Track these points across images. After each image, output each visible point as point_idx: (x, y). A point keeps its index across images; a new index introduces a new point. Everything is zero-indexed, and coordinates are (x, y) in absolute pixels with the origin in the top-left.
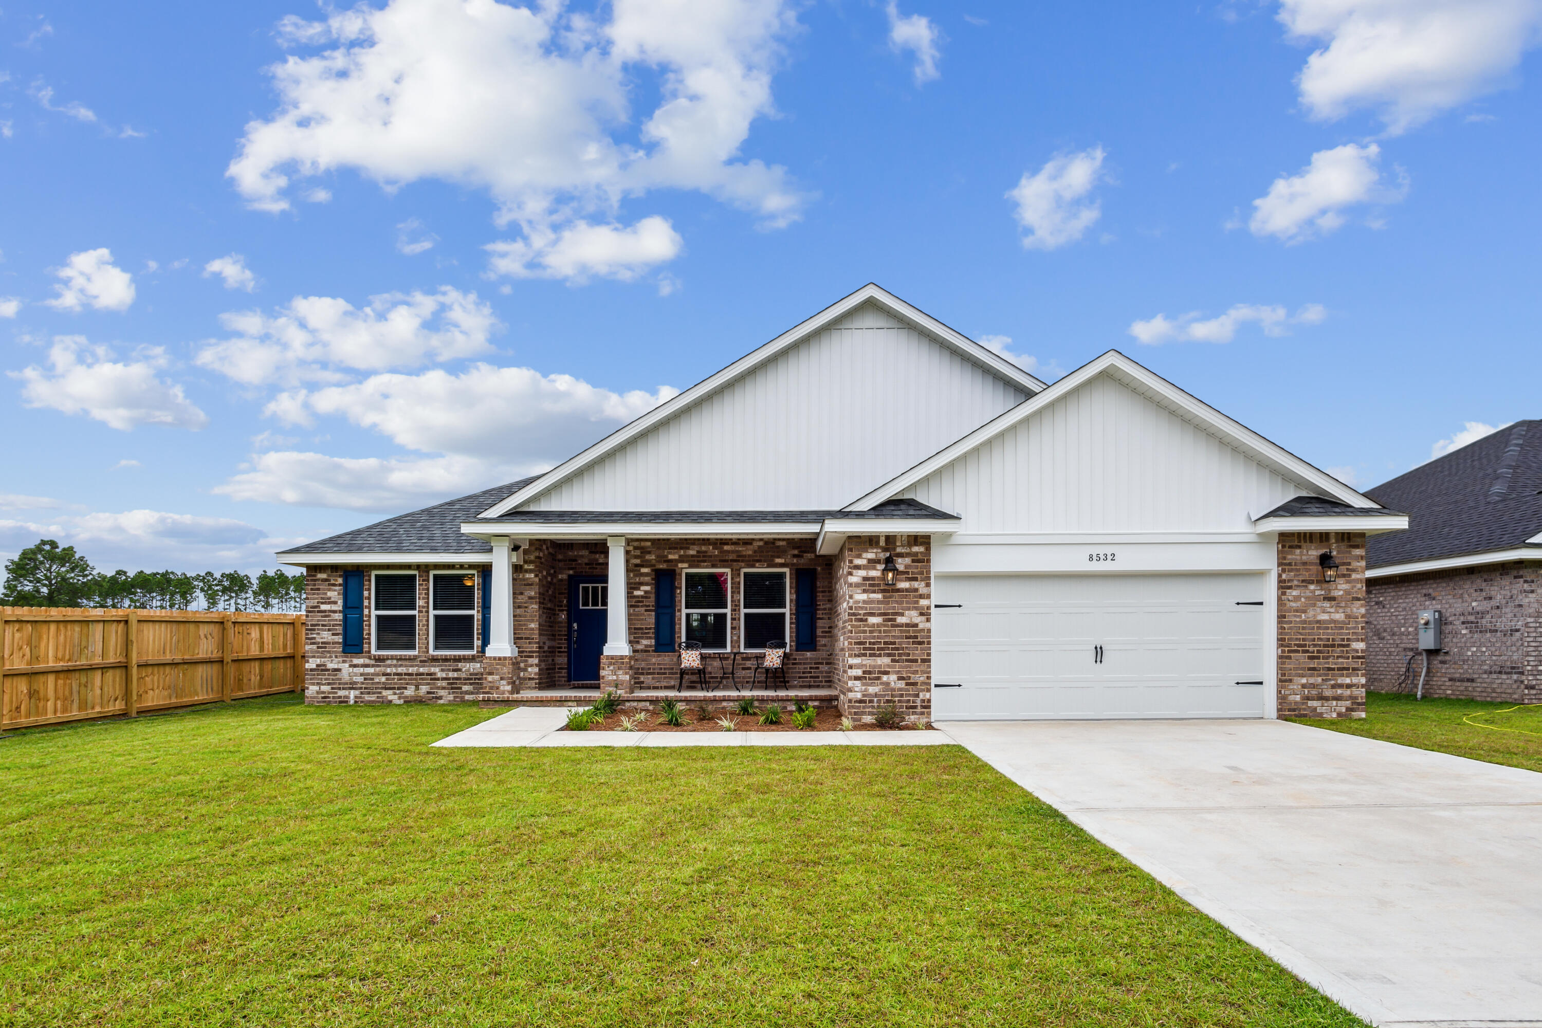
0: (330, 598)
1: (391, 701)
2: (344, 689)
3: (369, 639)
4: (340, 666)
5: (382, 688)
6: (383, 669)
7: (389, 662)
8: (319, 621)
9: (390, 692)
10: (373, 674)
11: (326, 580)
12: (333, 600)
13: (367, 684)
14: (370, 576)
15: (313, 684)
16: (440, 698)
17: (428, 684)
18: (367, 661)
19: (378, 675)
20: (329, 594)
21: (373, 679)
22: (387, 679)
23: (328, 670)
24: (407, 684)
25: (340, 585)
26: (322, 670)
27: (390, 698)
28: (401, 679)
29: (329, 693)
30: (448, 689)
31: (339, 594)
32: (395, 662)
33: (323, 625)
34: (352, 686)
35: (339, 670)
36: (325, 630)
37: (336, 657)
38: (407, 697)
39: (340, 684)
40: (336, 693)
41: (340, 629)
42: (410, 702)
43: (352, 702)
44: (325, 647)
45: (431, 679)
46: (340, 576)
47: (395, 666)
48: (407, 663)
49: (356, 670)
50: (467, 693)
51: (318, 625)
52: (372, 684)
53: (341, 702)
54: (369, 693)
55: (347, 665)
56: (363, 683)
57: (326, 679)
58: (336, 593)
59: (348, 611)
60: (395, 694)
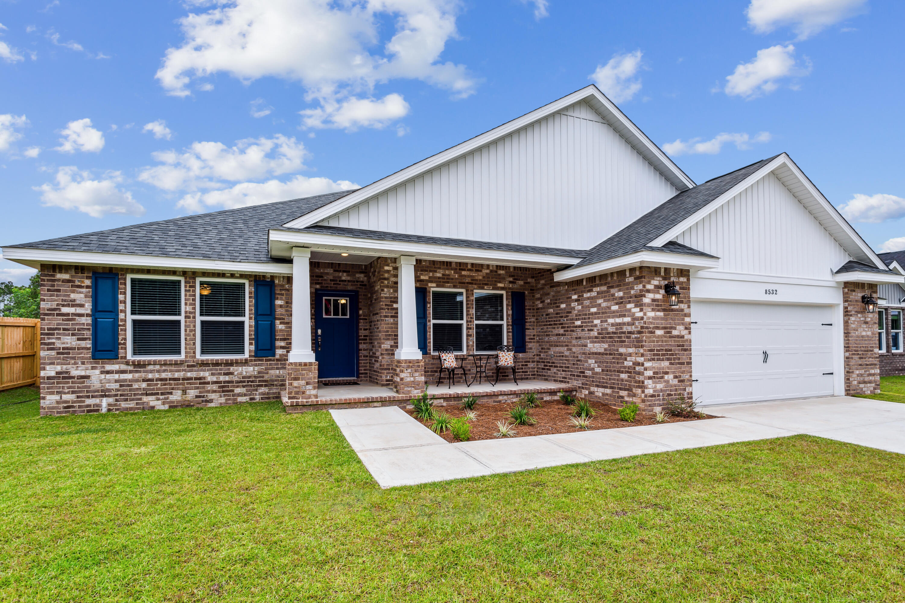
0: (74, 300)
1: (153, 407)
2: (93, 397)
3: (125, 344)
4: (88, 373)
5: (142, 394)
6: (143, 375)
7: (150, 367)
8: (58, 324)
9: (151, 398)
10: (130, 381)
11: (68, 281)
12: (78, 302)
13: (124, 390)
14: (125, 279)
15: (52, 393)
16: (211, 401)
17: (197, 388)
18: (123, 367)
19: (137, 381)
20: (73, 296)
21: (131, 385)
22: (148, 385)
23: (73, 377)
24: (173, 389)
25: (87, 287)
26: (64, 378)
27: (152, 404)
28: (165, 385)
29: (74, 402)
30: (219, 392)
31: (86, 296)
32: (158, 367)
33: (64, 329)
34: (104, 393)
35: (88, 377)
36: (68, 335)
37: (83, 363)
38: (173, 402)
39: (87, 392)
40: (84, 402)
41: (88, 334)
42: (176, 407)
43: (104, 410)
44: (69, 353)
45: (200, 383)
46: (87, 278)
47: (158, 371)
48: (173, 368)
49: (108, 376)
50: (239, 395)
51: (59, 329)
52: (130, 390)
53: (88, 411)
54: (126, 400)
55: (97, 372)
56: (118, 390)
57: (68, 388)
58: (82, 296)
59: (98, 315)
60: (158, 399)
